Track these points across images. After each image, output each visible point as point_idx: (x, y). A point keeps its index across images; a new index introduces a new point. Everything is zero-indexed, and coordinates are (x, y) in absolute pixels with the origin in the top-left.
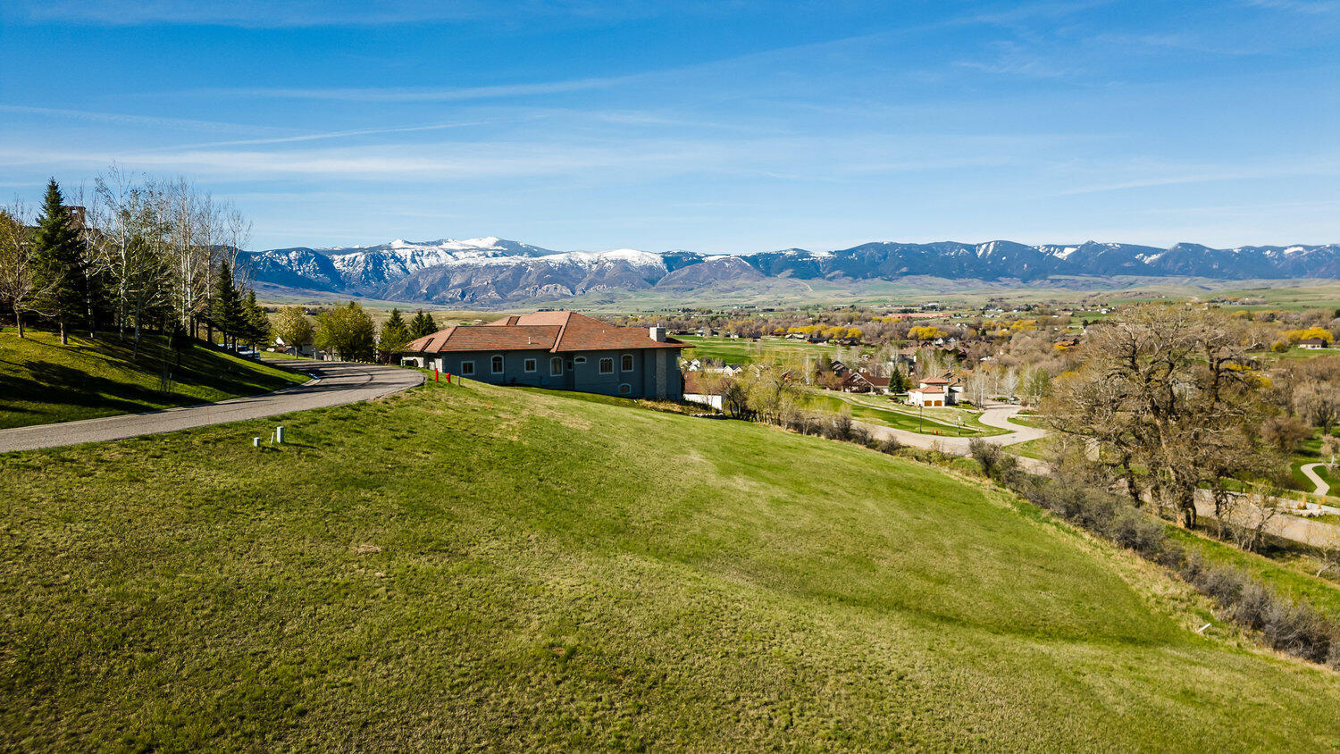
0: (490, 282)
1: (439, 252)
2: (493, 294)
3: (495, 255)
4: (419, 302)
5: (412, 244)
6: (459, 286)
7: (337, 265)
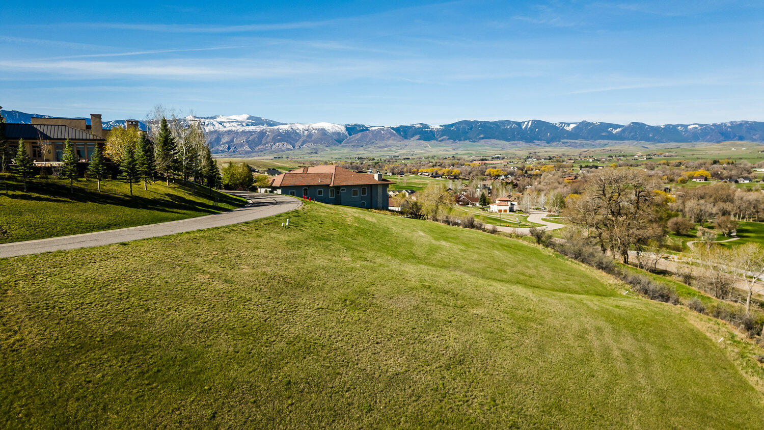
0: (244, 140)
1: (215, 123)
2: (247, 148)
3: (247, 125)
5: (198, 118)
6: (227, 143)
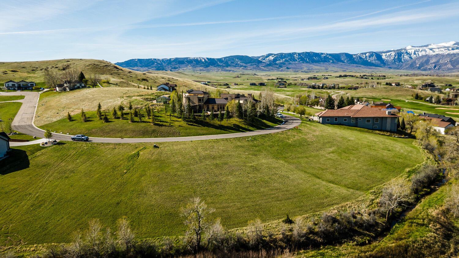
0: (448, 61)
1: (427, 50)
2: (449, 66)
3: (453, 49)
4: (415, 70)
5: (415, 47)
6: (434, 63)
7: (384, 57)
